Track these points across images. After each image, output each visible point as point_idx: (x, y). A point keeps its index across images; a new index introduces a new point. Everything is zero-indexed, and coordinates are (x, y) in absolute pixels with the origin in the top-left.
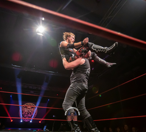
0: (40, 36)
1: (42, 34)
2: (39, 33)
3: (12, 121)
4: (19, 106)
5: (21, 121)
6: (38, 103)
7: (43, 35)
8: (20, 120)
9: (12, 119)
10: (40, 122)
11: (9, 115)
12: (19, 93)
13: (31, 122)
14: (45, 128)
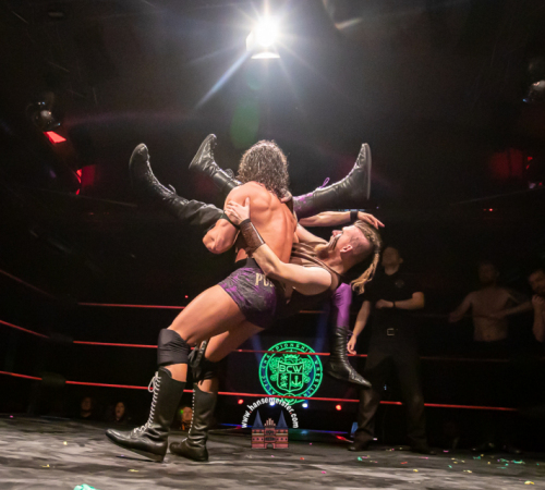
3: (241, 402)
10: (339, 407)
13: (305, 406)
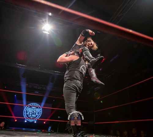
0: (46, 34)
1: (49, 32)
2: (45, 31)
3: (16, 121)
4: (23, 106)
5: (26, 121)
6: (43, 104)
7: (49, 34)
8: (24, 119)
9: (16, 119)
10: (45, 123)
11: (13, 115)
12: (24, 93)
13: (35, 122)
14: (50, 129)
